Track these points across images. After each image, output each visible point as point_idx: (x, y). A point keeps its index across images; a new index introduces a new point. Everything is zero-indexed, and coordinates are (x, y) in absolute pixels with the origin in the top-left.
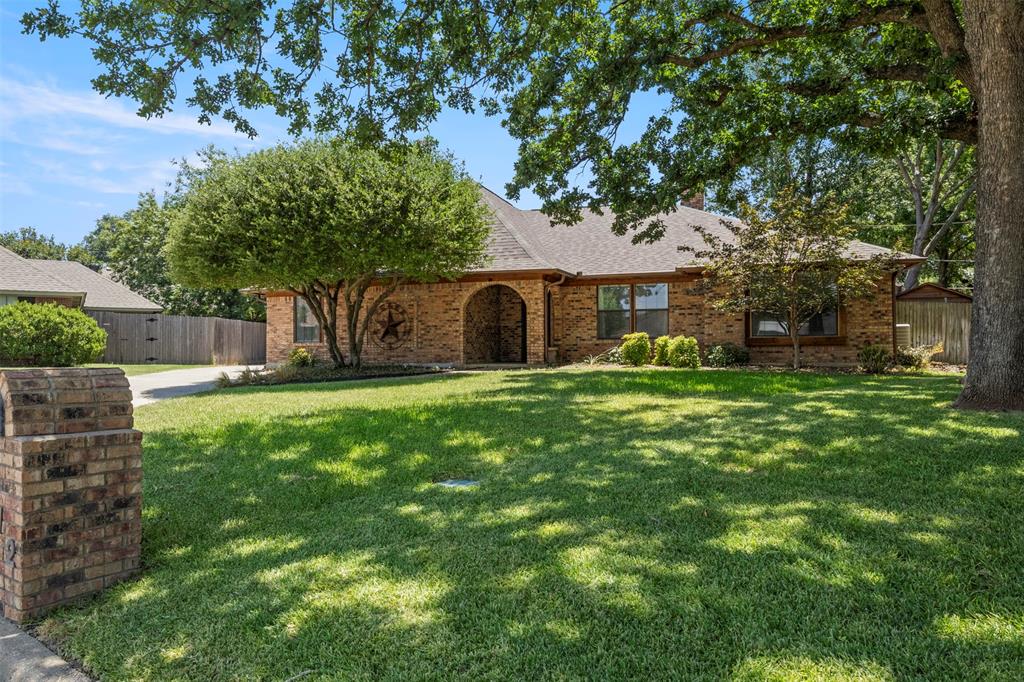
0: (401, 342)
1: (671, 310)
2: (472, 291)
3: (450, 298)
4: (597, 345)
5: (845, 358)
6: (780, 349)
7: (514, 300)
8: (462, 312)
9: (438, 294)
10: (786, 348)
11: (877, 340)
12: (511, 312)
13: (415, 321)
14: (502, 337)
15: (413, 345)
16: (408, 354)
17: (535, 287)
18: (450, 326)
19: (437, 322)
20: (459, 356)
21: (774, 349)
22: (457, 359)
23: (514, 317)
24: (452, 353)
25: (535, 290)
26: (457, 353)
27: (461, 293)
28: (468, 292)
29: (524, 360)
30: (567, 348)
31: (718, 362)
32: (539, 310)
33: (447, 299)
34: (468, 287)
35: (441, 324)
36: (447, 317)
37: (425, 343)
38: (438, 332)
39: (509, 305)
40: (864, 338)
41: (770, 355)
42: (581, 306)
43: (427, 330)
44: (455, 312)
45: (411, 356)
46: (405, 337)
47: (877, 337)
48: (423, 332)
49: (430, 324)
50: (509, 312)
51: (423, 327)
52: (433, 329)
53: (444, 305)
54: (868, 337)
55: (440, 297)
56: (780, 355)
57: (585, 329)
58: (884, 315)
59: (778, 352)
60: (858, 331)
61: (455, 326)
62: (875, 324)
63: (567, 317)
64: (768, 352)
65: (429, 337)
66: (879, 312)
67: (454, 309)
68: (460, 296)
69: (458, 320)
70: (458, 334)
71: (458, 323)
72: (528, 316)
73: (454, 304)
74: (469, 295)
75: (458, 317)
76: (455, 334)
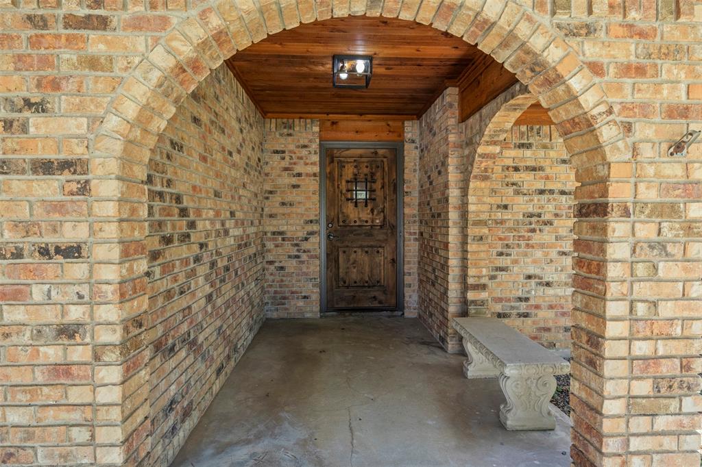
7: (298, 169)
12: (291, 196)
14: (270, 257)
23: (301, 210)
30: (498, 308)
39: (287, 180)
42: (540, 185)
50: (289, 198)
57: (553, 254)
63: (499, 215)
67: (45, 167)
68: (93, 63)
69: (72, 252)
70: (79, 354)
71: (77, 270)
72: (617, 228)
73: (35, 122)
74: (162, 60)
75: (71, 234)
76: (52, 353)
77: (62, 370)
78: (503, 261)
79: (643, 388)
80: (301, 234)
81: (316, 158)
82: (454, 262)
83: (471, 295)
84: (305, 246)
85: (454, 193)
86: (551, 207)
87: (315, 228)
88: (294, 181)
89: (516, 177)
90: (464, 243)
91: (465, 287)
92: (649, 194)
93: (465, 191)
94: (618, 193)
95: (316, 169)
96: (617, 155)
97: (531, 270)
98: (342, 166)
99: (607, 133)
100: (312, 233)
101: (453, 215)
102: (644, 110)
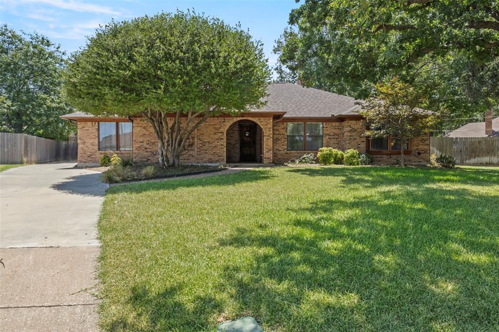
0: (187, 151)
1: (325, 136)
2: (231, 123)
3: (217, 126)
4: (287, 153)
5: (409, 160)
6: (381, 156)
7: (234, 129)
8: (225, 134)
9: (210, 124)
10: (384, 156)
11: (423, 152)
13: (196, 139)
14: (227, 149)
15: (194, 153)
16: (191, 158)
17: (269, 122)
18: (218, 142)
19: (209, 140)
20: (223, 159)
21: (379, 156)
22: (222, 161)
23: (234, 138)
24: (219, 158)
25: (269, 123)
26: (222, 158)
27: (224, 123)
28: (229, 123)
29: (261, 161)
31: (364, 162)
32: (271, 134)
33: (216, 126)
34: (229, 120)
35: (213, 141)
36: (216, 137)
37: (202, 152)
38: (211, 145)
39: (231, 131)
40: (417, 152)
41: (377, 159)
42: (278, 133)
43: (204, 144)
44: (221, 134)
45: (192, 159)
46: (189, 148)
47: (423, 151)
48: (201, 145)
49: (205, 140)
50: (231, 135)
51: (200, 142)
52: (207, 144)
53: (214, 130)
54: (419, 150)
55: (212, 125)
56: (381, 159)
57: (281, 145)
58: (425, 141)
59: (380, 157)
60: (415, 148)
61: (221, 142)
62: (422, 145)
64: (376, 157)
65: (205, 148)
66: (424, 139)
67: (220, 133)
68: (224, 125)
69: (222, 139)
70: (223, 147)
71: (223, 140)
72: (265, 137)
73: (220, 129)
74: (229, 125)
75: (223, 137)
76: (221, 147)
77: (221, 148)
80: (235, 143)
81: (238, 127)
84: (235, 146)
86: (280, 137)
87: (237, 142)
88: (233, 132)
92: (267, 135)
94: (264, 135)
95: (238, 129)
96: (264, 132)
97: (277, 148)
98: (243, 128)
99: (264, 130)
100: (237, 143)
102: (266, 128)
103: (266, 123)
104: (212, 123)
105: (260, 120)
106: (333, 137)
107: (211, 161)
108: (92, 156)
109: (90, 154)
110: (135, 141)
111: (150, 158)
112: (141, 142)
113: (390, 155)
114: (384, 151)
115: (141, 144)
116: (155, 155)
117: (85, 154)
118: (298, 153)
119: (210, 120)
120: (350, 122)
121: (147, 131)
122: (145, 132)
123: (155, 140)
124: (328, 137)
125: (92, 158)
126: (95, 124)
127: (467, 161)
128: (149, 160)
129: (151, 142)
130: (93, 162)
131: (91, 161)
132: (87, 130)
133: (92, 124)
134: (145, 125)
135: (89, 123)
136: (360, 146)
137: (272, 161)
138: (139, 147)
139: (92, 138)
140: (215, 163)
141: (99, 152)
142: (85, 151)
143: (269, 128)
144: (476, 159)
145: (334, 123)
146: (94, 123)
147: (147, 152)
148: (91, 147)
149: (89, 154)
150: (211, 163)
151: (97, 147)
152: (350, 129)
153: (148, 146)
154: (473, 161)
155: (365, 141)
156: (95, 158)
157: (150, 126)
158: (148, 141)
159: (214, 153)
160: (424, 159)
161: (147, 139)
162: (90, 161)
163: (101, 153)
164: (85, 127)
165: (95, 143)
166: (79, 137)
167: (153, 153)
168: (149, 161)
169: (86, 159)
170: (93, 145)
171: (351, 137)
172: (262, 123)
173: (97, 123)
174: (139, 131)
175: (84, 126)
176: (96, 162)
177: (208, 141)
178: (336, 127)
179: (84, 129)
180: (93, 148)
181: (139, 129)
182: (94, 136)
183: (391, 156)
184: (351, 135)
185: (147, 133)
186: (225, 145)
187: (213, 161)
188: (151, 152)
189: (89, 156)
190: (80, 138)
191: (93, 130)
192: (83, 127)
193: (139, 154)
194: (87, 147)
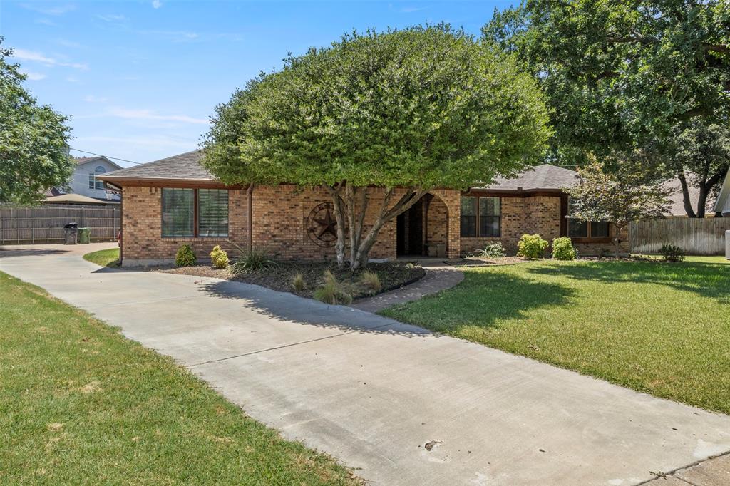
1: (503, 216)
5: (608, 250)
9: (374, 197)
17: (455, 196)
19: (373, 222)
20: (392, 252)
22: (391, 255)
24: (387, 250)
26: (391, 250)
27: (395, 197)
32: (458, 215)
34: (401, 192)
47: (622, 238)
49: (366, 223)
52: (369, 228)
53: (380, 206)
55: (376, 200)
61: (389, 227)
63: (435, 219)
68: (394, 199)
70: (392, 233)
71: (392, 223)
72: (450, 219)
77: (390, 235)
78: (436, 231)
79: (453, 238)
82: (424, 231)
83: (428, 239)
85: (424, 213)
89: (439, 209)
90: (426, 226)
91: (427, 237)
92: (453, 215)
93: (427, 212)
94: (450, 215)
96: (450, 211)
99: (449, 208)
101: (424, 219)
102: (452, 205)
103: (451, 199)
104: (377, 197)
105: (444, 193)
106: (514, 218)
107: (374, 255)
108: (150, 248)
109: (147, 243)
110: (256, 223)
111: (279, 252)
112: (266, 226)
113: (587, 243)
114: (584, 238)
115: (266, 228)
116: (288, 247)
117: (136, 243)
118: (470, 241)
119: (374, 191)
120: (542, 198)
121: (276, 206)
122: (273, 208)
123: (288, 221)
124: (507, 218)
125: (150, 250)
126: (156, 191)
127: (636, 249)
128: (279, 254)
129: (282, 225)
130: (152, 258)
131: (149, 255)
132: (140, 201)
133: (151, 191)
134: (272, 197)
135: (146, 190)
136: (553, 231)
137: (459, 255)
138: (263, 233)
139: (151, 216)
140: (381, 258)
141: (165, 240)
142: (136, 238)
143: (456, 206)
144: (647, 245)
145: (514, 198)
146: (153, 189)
147: (275, 241)
148: (148, 230)
149: (145, 243)
150: (375, 258)
151: (160, 231)
152: (543, 208)
153: (276, 233)
154: (643, 248)
155: (560, 224)
156: (156, 250)
157: (281, 200)
158: (278, 223)
159: (380, 243)
160: (623, 248)
161: (276, 221)
162: (147, 255)
163: (168, 242)
164: (136, 196)
165: (155, 223)
166: (125, 213)
167: (285, 243)
168: (279, 257)
169: (139, 253)
170: (152, 228)
171: (544, 220)
172: (447, 199)
173: (159, 189)
174: (263, 207)
175: (135, 194)
176: (158, 257)
177: (370, 224)
178: (517, 205)
179: (135, 198)
180: (151, 233)
181: (262, 203)
182: (154, 211)
183: (589, 245)
184: (543, 216)
185: (276, 210)
186: (396, 231)
187: (378, 255)
188: (282, 241)
189: (143, 248)
190: (127, 216)
191: (151, 201)
192: (133, 196)
193: (263, 244)
194: (140, 231)
